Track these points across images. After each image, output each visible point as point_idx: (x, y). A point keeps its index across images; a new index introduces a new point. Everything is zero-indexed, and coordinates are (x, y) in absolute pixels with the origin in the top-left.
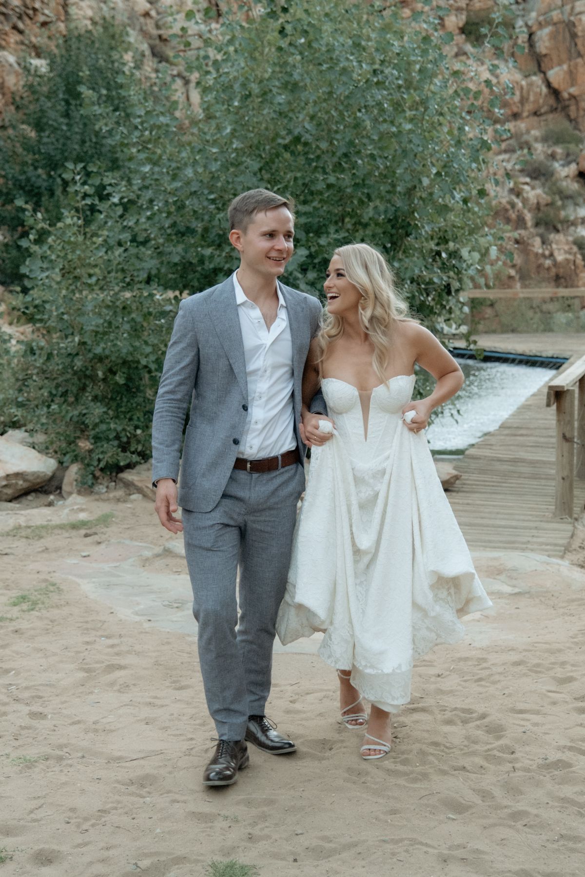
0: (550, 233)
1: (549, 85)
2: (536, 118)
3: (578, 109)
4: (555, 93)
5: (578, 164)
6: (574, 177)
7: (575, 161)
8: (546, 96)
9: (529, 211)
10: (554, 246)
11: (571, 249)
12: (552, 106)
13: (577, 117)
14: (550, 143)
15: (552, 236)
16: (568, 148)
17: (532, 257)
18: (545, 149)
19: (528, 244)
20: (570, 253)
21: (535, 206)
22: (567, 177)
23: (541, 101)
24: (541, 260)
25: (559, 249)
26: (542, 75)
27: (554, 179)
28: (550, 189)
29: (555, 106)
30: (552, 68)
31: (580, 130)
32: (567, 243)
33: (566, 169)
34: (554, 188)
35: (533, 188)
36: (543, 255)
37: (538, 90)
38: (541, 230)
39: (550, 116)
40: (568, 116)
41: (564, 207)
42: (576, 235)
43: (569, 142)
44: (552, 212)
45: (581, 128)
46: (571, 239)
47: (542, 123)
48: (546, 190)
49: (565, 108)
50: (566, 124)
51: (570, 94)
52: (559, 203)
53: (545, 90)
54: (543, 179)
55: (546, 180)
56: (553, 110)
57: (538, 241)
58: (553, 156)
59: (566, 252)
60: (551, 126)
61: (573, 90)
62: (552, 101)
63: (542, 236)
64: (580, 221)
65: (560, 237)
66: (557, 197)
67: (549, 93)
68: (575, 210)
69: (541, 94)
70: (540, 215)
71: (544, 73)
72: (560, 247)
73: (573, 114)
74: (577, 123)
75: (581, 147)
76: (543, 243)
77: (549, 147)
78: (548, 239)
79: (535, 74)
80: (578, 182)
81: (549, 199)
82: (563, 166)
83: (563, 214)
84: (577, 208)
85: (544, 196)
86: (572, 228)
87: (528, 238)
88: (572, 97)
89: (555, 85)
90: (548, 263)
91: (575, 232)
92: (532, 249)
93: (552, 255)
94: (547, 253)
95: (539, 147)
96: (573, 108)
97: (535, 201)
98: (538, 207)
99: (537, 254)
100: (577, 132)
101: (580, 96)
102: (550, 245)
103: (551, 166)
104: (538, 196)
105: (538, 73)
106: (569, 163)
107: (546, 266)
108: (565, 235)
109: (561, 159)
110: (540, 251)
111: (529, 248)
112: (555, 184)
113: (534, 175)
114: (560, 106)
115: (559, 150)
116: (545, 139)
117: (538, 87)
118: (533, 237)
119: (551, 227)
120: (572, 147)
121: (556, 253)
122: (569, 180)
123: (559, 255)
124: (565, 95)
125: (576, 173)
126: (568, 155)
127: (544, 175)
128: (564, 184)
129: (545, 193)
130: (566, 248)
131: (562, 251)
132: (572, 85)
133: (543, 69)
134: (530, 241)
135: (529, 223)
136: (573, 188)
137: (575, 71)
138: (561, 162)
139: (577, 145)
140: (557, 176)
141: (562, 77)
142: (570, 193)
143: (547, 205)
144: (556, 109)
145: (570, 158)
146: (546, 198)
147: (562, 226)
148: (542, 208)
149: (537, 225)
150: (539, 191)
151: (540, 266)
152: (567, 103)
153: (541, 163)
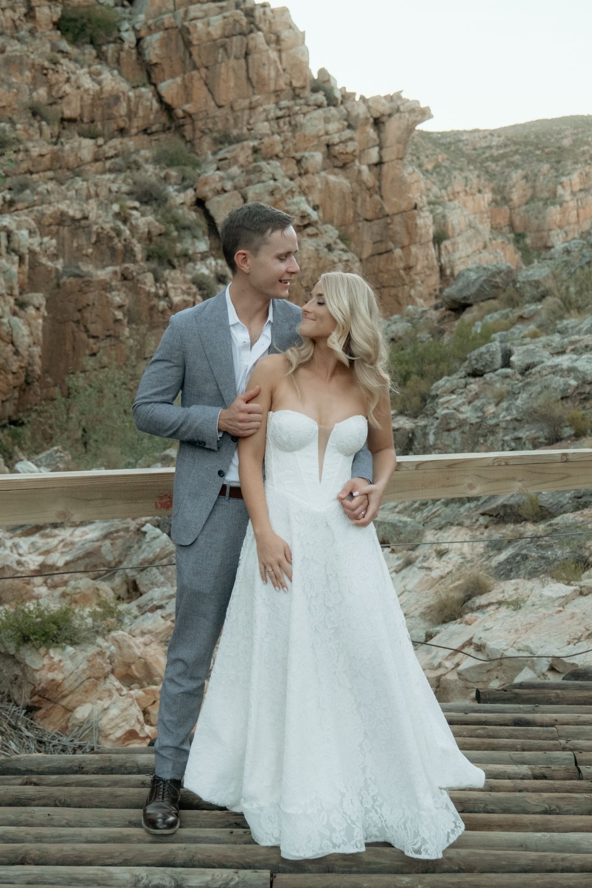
0: (165, 269)
1: (160, 99)
2: (146, 136)
3: (194, 130)
4: (167, 109)
5: (195, 190)
6: (191, 206)
7: (192, 186)
8: (157, 112)
9: (139, 242)
10: (170, 285)
11: (190, 288)
12: (164, 125)
13: (194, 139)
14: (163, 165)
15: (167, 273)
16: (183, 171)
17: (143, 297)
18: (157, 171)
19: (138, 280)
20: (189, 294)
21: (145, 235)
22: (182, 204)
23: (152, 117)
24: (155, 301)
25: (175, 289)
26: (153, 88)
27: (168, 205)
28: (163, 216)
29: (168, 125)
30: (164, 80)
31: (197, 154)
32: (185, 281)
33: (182, 195)
34: (168, 215)
35: (143, 214)
36: (157, 295)
37: (149, 104)
38: (154, 265)
39: (163, 136)
40: (183, 137)
41: (180, 239)
42: (195, 272)
43: (185, 165)
44: (166, 244)
45: (198, 151)
46: (189, 277)
47: (154, 143)
48: (159, 217)
49: (180, 128)
50: (181, 144)
51: (184, 111)
52: (175, 234)
53: (156, 105)
54: (155, 205)
55: (159, 206)
56: (165, 129)
57: (149, 278)
58: (166, 178)
59: (184, 292)
60: (165, 147)
61: (187, 107)
62: (164, 119)
63: (154, 272)
64: (199, 255)
65: (176, 274)
66: (172, 227)
67: (161, 108)
68: (193, 244)
69: (151, 109)
70: (152, 247)
71: (155, 85)
72: (176, 286)
73: (188, 134)
74: (193, 145)
75: (198, 171)
76: (156, 280)
77: (162, 169)
78: (163, 276)
79: (144, 85)
80: (195, 211)
81: (163, 228)
82: (179, 191)
83: (179, 247)
84: (195, 240)
85: (157, 224)
86: (191, 264)
87: (138, 274)
88: (188, 115)
89: (168, 99)
90: (162, 304)
91: (194, 269)
92: (143, 286)
93: (166, 295)
94: (161, 292)
95: (150, 168)
96: (188, 128)
97: (146, 230)
98: (149, 237)
99: (149, 293)
100: (193, 155)
101: (194, 114)
102: (165, 283)
103: (165, 189)
104: (149, 224)
105: (148, 85)
106: (186, 188)
107: (161, 308)
108: (181, 271)
109: (176, 184)
110: (153, 290)
111: (139, 285)
112: (169, 210)
113: (145, 199)
114: (173, 125)
115: (173, 173)
116: (156, 161)
117: (148, 100)
118: (144, 272)
119: (165, 261)
120: (189, 169)
121: (172, 293)
122: (185, 208)
123: (175, 296)
124: (180, 113)
125: (194, 200)
126: (184, 179)
127: (156, 199)
128: (180, 211)
129: (157, 221)
130: (184, 287)
131: (179, 291)
132: (187, 102)
133: (154, 81)
134: (140, 277)
135: (139, 256)
136: (190, 217)
137: (190, 85)
138: (176, 187)
139: (194, 169)
140: (171, 202)
141: (175, 91)
142: (187, 223)
143: (160, 235)
144: (169, 129)
145: (186, 183)
146: (158, 227)
147: (178, 261)
148: (154, 239)
149: (148, 258)
150: (150, 218)
151: (152, 308)
152: (181, 121)
153: (152, 186)
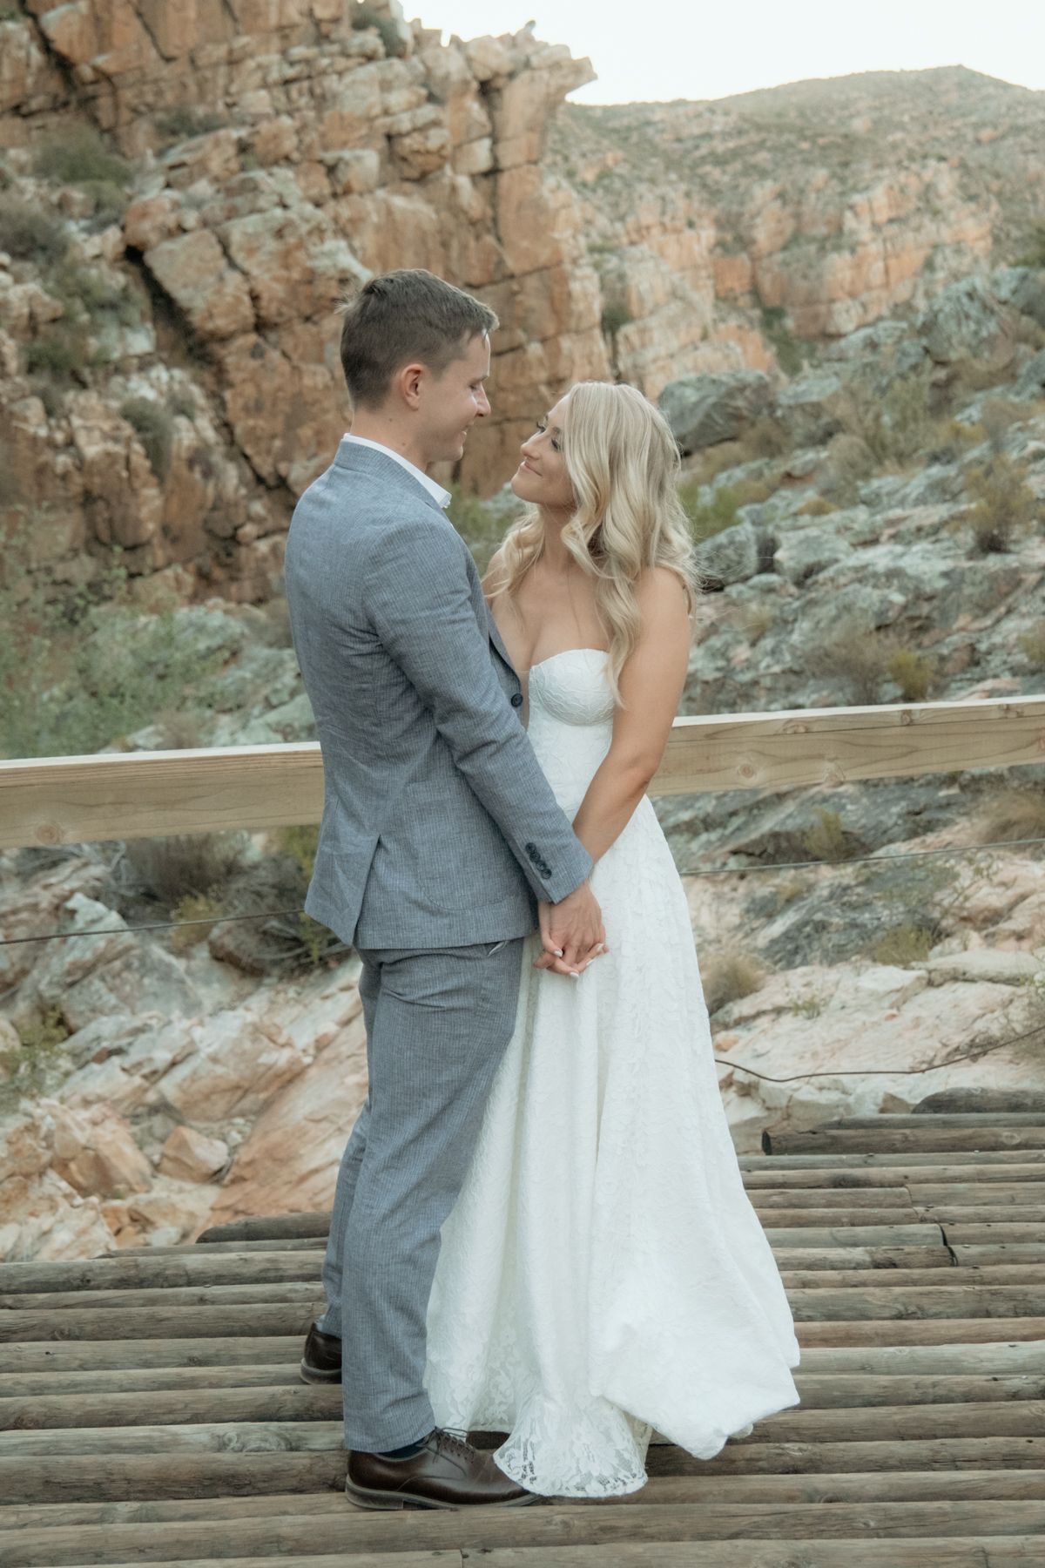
0: (66, 390)
1: (46, 45)
2: (18, 121)
3: (116, 106)
4: (62, 64)
5: (123, 229)
6: (116, 260)
7: (116, 221)
8: (40, 70)
9: (12, 334)
10: (77, 422)
11: (118, 428)
12: (56, 97)
13: (116, 125)
14: (56, 178)
15: (70, 397)
16: (98, 191)
17: (22, 447)
18: (44, 190)
19: (12, 414)
20: (116, 440)
21: (24, 322)
22: (97, 257)
23: (30, 81)
24: (47, 456)
25: (89, 429)
26: (29, 21)
27: (67, 260)
28: (59, 282)
29: (63, 96)
30: (53, 6)
31: (124, 155)
32: (108, 414)
33: (97, 239)
34: (69, 281)
35: (18, 280)
36: (50, 443)
37: (22, 54)
38: (42, 381)
39: (53, 120)
40: (95, 121)
41: (95, 329)
42: (127, 396)
43: (101, 178)
44: (66, 339)
45: (126, 149)
46: (115, 404)
47: (35, 134)
48: (51, 284)
49: (87, 102)
50: (91, 136)
51: (96, 69)
52: (84, 318)
53: (37, 56)
54: (41, 259)
55: (50, 262)
56: (58, 106)
57: (35, 407)
58: (62, 206)
59: (106, 437)
60: (58, 141)
61: (102, 61)
62: (54, 84)
63: (44, 396)
64: (135, 361)
65: (90, 399)
66: (78, 304)
67: (48, 62)
68: (122, 338)
69: (28, 65)
70: (39, 344)
71: (35, 17)
72: (89, 424)
73: (106, 118)
74: (115, 139)
75: (127, 190)
76: (49, 412)
77: (53, 186)
78: (62, 405)
79: (12, 17)
80: (124, 271)
81: (58, 307)
82: (89, 231)
83: (93, 344)
84: (126, 330)
85: (47, 298)
86: (118, 380)
87: (12, 400)
88: (103, 76)
89: (61, 45)
90: (63, 461)
91: (126, 389)
92: (23, 426)
93: (71, 443)
94: (60, 437)
95: (29, 184)
96: (105, 102)
97: (26, 311)
98: (32, 325)
99: (34, 440)
100: (116, 158)
101: (118, 74)
102: (67, 418)
103: (60, 228)
104: (31, 299)
105: (21, 18)
106: (103, 225)
107: (59, 469)
108: (100, 393)
109: (83, 216)
110: (43, 432)
111: (15, 423)
112: (71, 270)
113: (20, 249)
114: (74, 98)
115: (77, 194)
116: (42, 170)
117: (20, 47)
118: (24, 397)
119: (66, 373)
120: (108, 187)
121: (81, 439)
122: (104, 266)
123: (90, 443)
124: (86, 72)
125: (121, 248)
126: (98, 206)
127: (44, 248)
128: (94, 272)
129: (48, 291)
130: (107, 426)
131: (97, 434)
132: (101, 50)
133: (31, 6)
134: (16, 407)
135: (13, 365)
136: (113, 283)
137: (105, 16)
138: (83, 223)
139: (119, 185)
140: (74, 253)
141: (76, 28)
142: (107, 295)
143: (54, 321)
144: (66, 104)
145: (106, 214)
146: (50, 305)
147: (93, 373)
148: (42, 328)
149: (31, 368)
150: (33, 287)
151: (42, 470)
152: (90, 89)
153: (34, 221)
